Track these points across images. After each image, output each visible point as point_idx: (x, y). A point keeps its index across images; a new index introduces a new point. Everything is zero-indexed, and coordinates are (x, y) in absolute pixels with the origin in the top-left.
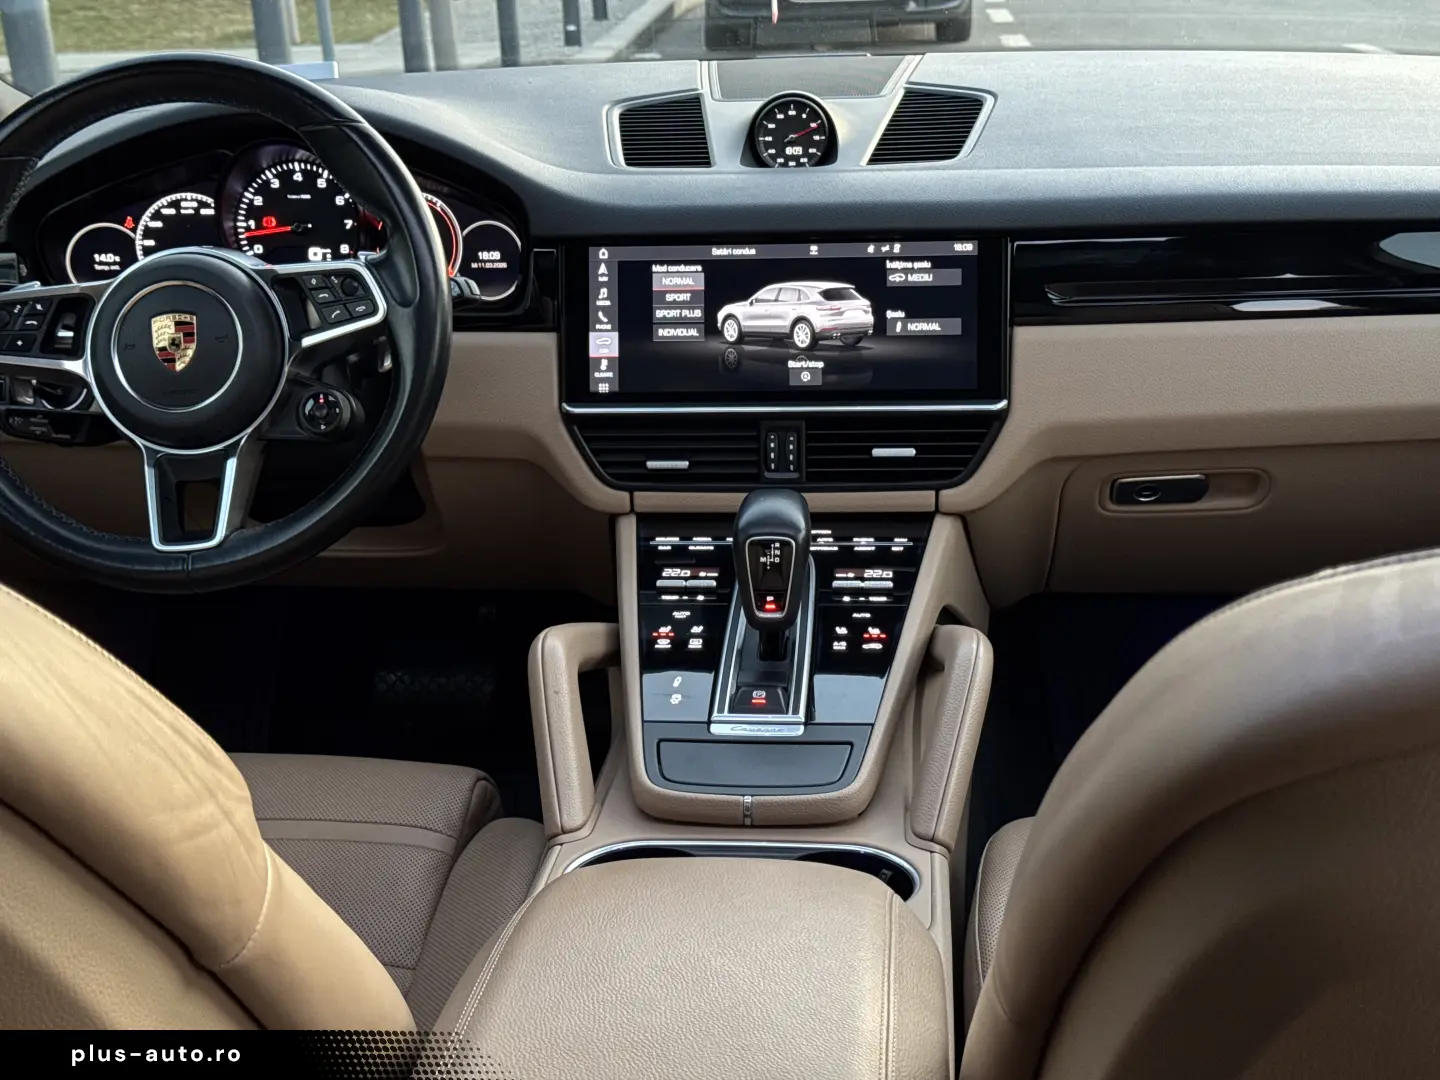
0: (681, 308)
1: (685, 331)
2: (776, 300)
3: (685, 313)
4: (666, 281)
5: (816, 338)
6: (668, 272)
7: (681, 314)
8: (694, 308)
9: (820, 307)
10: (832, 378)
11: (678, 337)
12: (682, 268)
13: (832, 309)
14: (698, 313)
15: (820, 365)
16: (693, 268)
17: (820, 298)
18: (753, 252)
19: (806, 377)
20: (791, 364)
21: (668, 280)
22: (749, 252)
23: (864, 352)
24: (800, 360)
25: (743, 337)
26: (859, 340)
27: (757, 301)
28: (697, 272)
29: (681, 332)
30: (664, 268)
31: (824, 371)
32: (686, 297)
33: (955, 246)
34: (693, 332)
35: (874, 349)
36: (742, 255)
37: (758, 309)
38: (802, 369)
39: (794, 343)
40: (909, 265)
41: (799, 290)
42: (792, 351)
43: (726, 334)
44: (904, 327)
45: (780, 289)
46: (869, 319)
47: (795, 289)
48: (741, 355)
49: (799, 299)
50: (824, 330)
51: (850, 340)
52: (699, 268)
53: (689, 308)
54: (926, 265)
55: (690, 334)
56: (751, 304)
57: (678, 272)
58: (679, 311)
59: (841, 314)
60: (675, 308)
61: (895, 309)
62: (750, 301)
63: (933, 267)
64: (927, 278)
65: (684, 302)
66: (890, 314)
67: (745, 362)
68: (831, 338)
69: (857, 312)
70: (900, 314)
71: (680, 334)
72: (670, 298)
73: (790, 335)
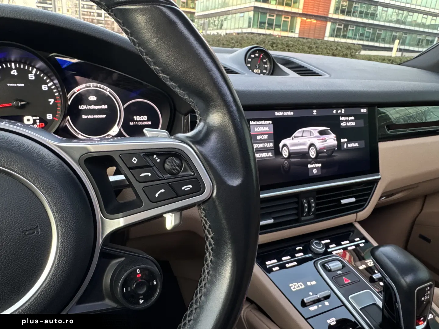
0: (264, 143)
1: (266, 154)
2: (302, 136)
3: (266, 145)
4: (257, 129)
5: (318, 152)
6: (257, 124)
7: (264, 145)
8: (270, 142)
9: (318, 139)
10: (324, 171)
11: (263, 157)
12: (263, 122)
13: (322, 139)
14: (271, 145)
15: (320, 165)
16: (268, 122)
17: (318, 134)
18: (292, 113)
19: (315, 171)
20: (310, 166)
21: (258, 128)
22: (290, 113)
23: (334, 157)
24: (313, 164)
25: (291, 155)
26: (333, 152)
27: (295, 137)
28: (269, 124)
29: (264, 155)
30: (255, 123)
31: (322, 167)
32: (266, 137)
33: (361, 110)
34: (270, 154)
35: (338, 156)
36: (288, 115)
37: (296, 141)
38: (314, 168)
39: (310, 156)
40: (347, 118)
41: (310, 131)
42: (310, 160)
43: (283, 154)
44: (347, 145)
45: (303, 131)
46: (335, 143)
47: (308, 131)
48: (291, 164)
49: (311, 136)
50: (320, 149)
51: (330, 153)
52: (271, 122)
53: (267, 143)
54: (353, 118)
55: (268, 156)
56: (293, 139)
57: (261, 124)
58: (263, 144)
59: (326, 141)
60: (262, 143)
61: (344, 138)
62: (292, 137)
63: (355, 119)
64: (353, 124)
65: (265, 139)
66: (342, 140)
67: (292, 167)
68: (323, 152)
69: (331, 140)
70: (346, 140)
71: (264, 156)
72: (259, 137)
73: (308, 153)
